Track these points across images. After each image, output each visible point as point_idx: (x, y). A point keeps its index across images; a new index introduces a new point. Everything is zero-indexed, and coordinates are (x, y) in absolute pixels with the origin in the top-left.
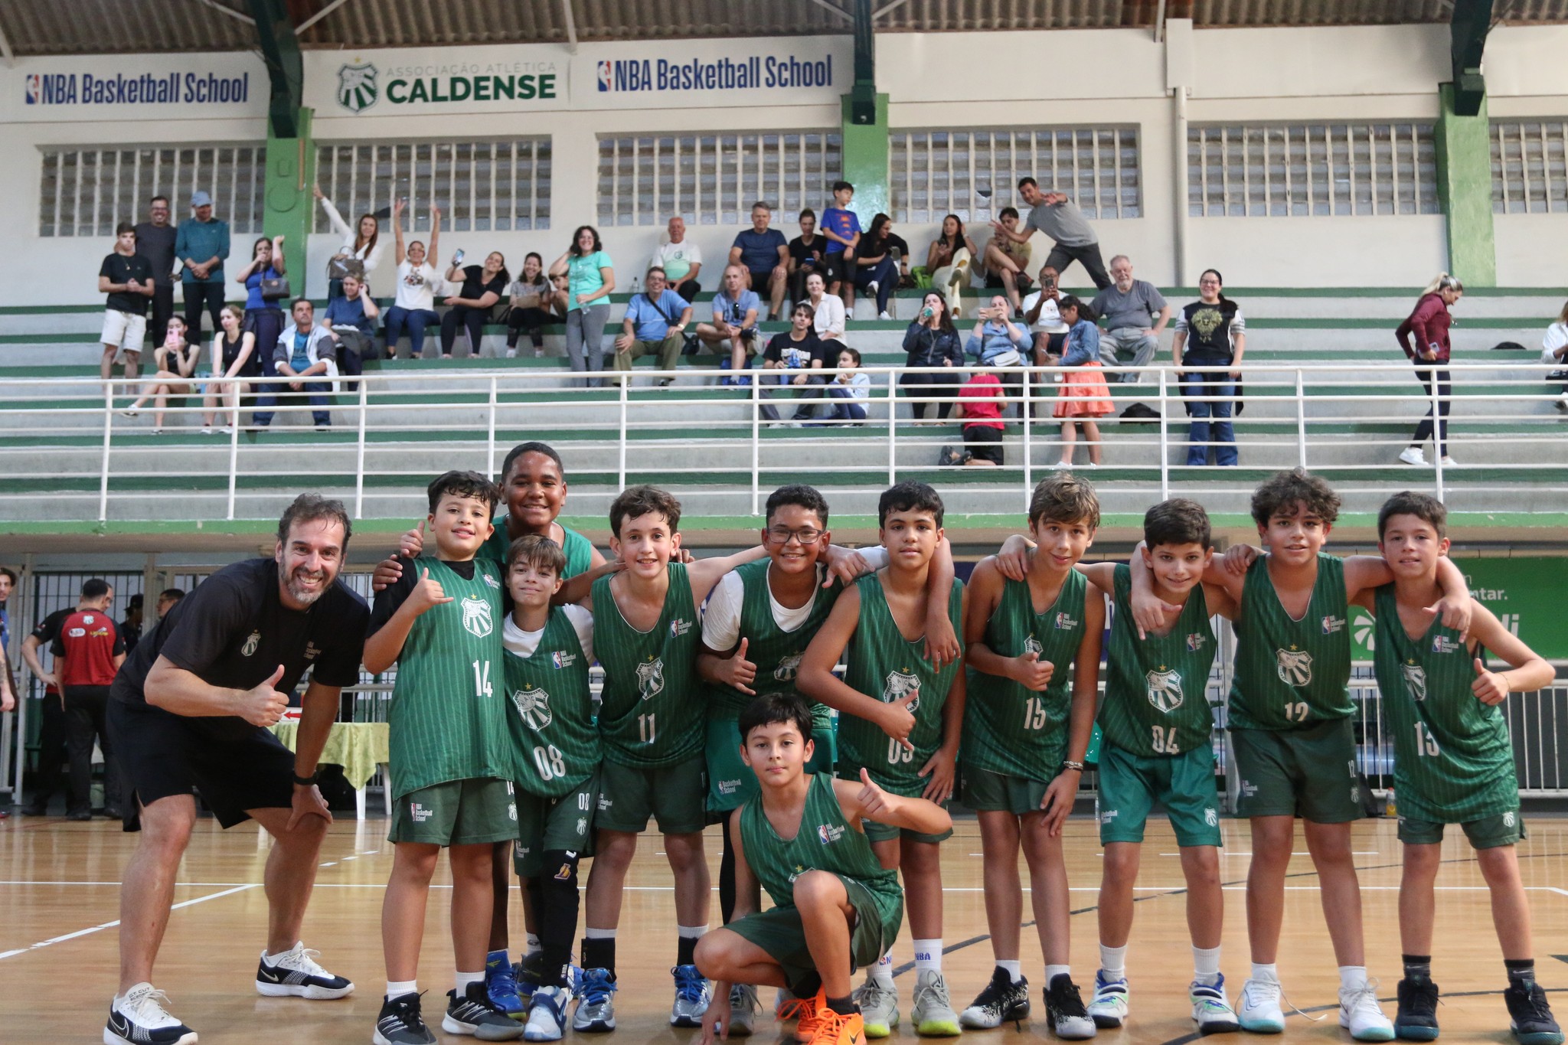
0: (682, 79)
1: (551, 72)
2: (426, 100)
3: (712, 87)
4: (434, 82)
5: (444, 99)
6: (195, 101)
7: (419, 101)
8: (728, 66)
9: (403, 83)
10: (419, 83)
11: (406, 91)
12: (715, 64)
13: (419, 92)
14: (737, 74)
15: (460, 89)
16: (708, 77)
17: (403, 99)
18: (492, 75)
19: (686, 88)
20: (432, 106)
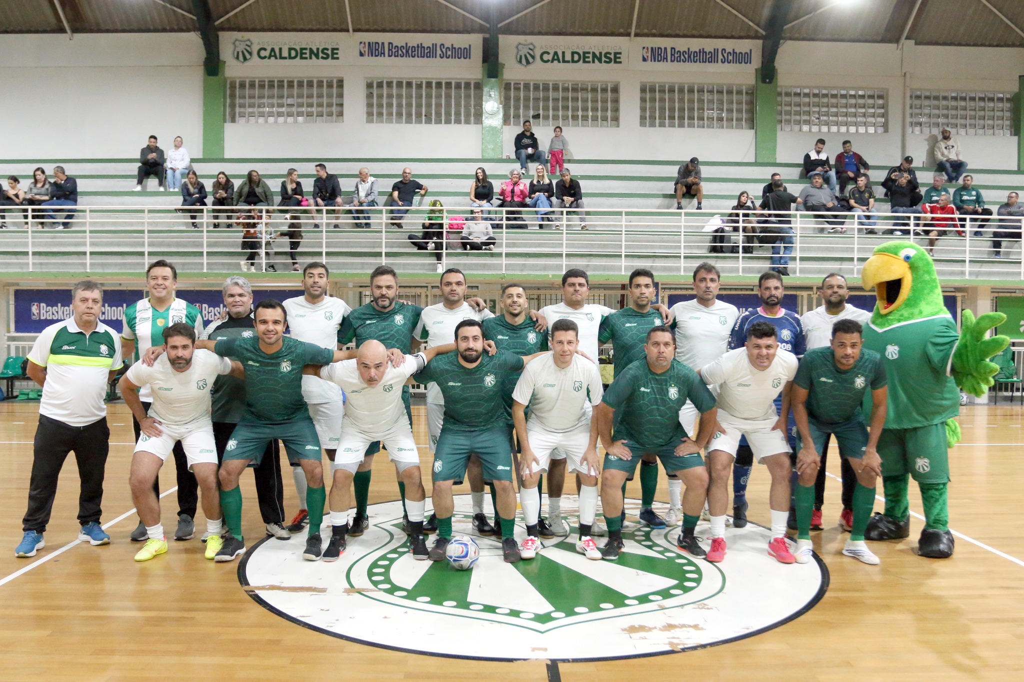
0: (682, 57)
1: (619, 51)
2: (559, 62)
3: (696, 62)
4: (563, 53)
5: (568, 62)
6: (445, 58)
7: (556, 62)
8: (703, 52)
9: (548, 53)
10: (556, 53)
11: (550, 57)
12: (698, 51)
13: (556, 58)
14: (708, 56)
15: (576, 57)
16: (694, 57)
17: (548, 61)
18: (591, 51)
19: (683, 61)
20: (562, 65)
